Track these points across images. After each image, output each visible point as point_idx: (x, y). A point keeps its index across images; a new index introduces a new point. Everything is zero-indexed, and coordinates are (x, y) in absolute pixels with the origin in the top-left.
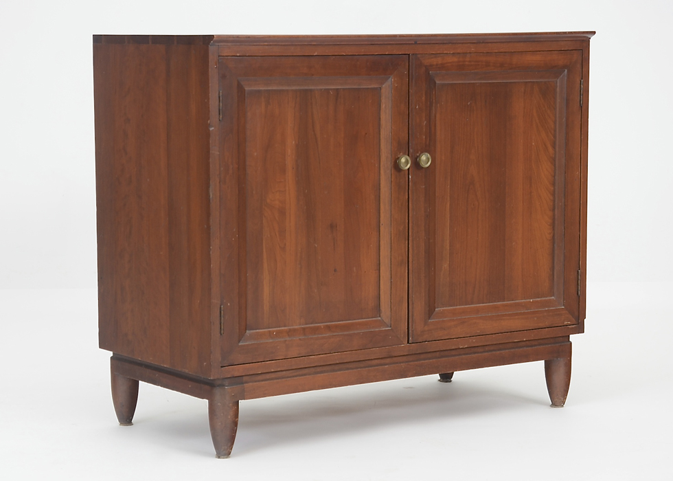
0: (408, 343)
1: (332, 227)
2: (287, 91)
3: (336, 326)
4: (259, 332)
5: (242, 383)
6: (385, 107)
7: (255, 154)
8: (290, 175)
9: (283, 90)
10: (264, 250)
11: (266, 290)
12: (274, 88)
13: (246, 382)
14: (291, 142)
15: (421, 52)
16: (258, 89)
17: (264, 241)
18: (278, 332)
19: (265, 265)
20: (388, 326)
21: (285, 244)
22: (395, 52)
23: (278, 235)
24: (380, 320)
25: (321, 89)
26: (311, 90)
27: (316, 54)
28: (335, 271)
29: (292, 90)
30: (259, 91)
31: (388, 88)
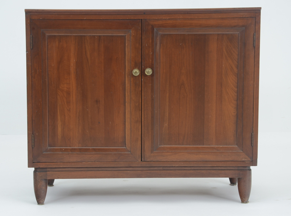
0: (141, 161)
1: (97, 102)
2: (71, 36)
3: (99, 149)
4: (55, 148)
5: (46, 171)
6: (128, 45)
7: (53, 65)
8: (73, 76)
9: (68, 36)
10: (58, 110)
11: (59, 129)
12: (62, 35)
13: (49, 171)
14: (73, 61)
15: (148, 18)
16: (54, 35)
17: (58, 106)
18: (65, 149)
19: (59, 117)
20: (129, 152)
21: (70, 108)
22: (132, 18)
23: (66, 104)
24: (125, 149)
25: (90, 36)
26: (84, 36)
27: (85, 19)
28: (99, 123)
29: (73, 36)
30: (55, 36)
31: (130, 35)
